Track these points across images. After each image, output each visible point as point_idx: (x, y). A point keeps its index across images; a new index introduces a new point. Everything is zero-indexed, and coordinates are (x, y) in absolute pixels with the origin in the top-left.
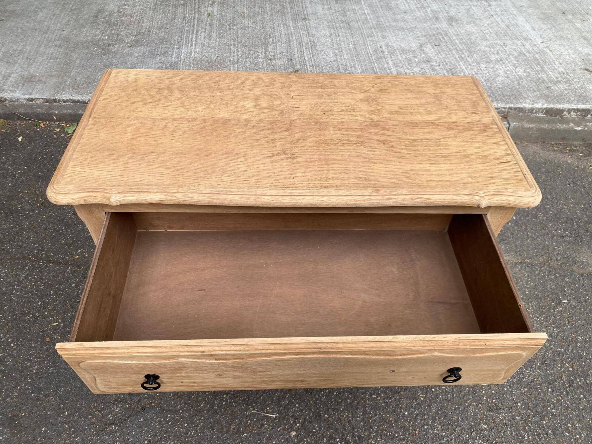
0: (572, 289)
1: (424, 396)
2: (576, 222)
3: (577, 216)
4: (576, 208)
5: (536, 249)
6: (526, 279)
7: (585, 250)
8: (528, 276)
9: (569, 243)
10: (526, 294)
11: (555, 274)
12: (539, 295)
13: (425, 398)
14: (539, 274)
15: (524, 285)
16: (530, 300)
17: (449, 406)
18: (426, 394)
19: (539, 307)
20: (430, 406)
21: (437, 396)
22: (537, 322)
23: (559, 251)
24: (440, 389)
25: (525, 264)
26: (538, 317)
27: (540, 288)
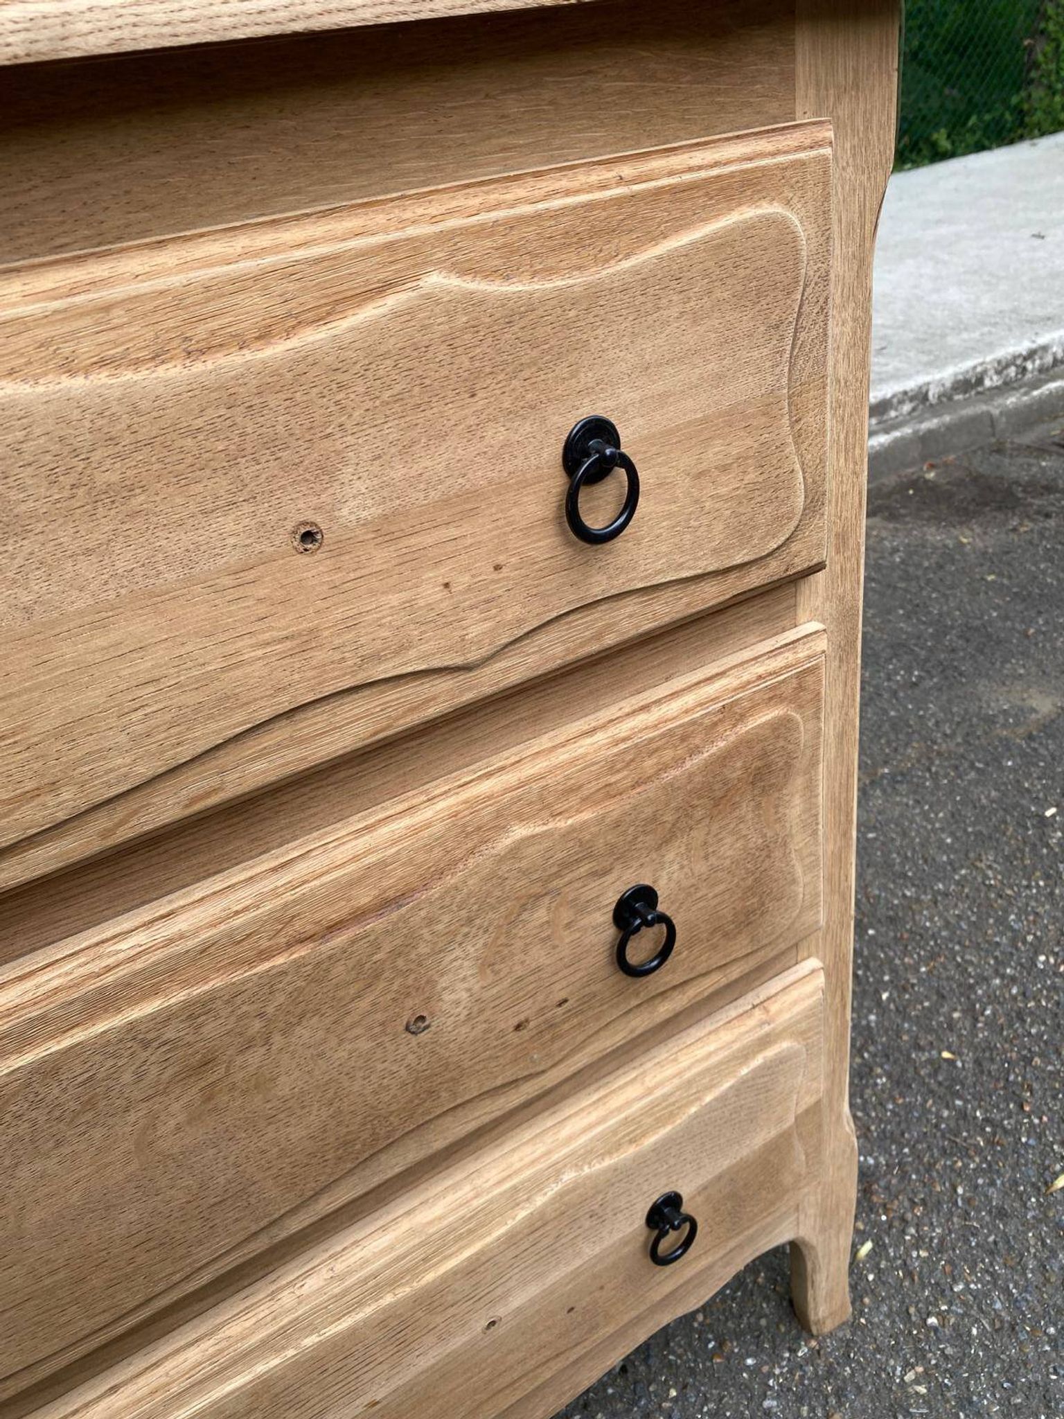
0: (1039, 778)
1: (920, 1369)
2: (916, 645)
3: (906, 633)
4: (890, 621)
5: (880, 738)
6: (917, 811)
7: (985, 686)
8: (917, 802)
9: (940, 689)
10: (950, 847)
11: (972, 766)
12: (981, 833)
13: (926, 1377)
14: (937, 786)
15: (925, 828)
16: (972, 855)
17: (1029, 1349)
18: (921, 1356)
19: (1007, 858)
20: (971, 1402)
21: (960, 1337)
22: (1037, 900)
23: (933, 715)
24: (950, 1304)
25: (885, 782)
26: (1028, 887)
27: (969, 813)
